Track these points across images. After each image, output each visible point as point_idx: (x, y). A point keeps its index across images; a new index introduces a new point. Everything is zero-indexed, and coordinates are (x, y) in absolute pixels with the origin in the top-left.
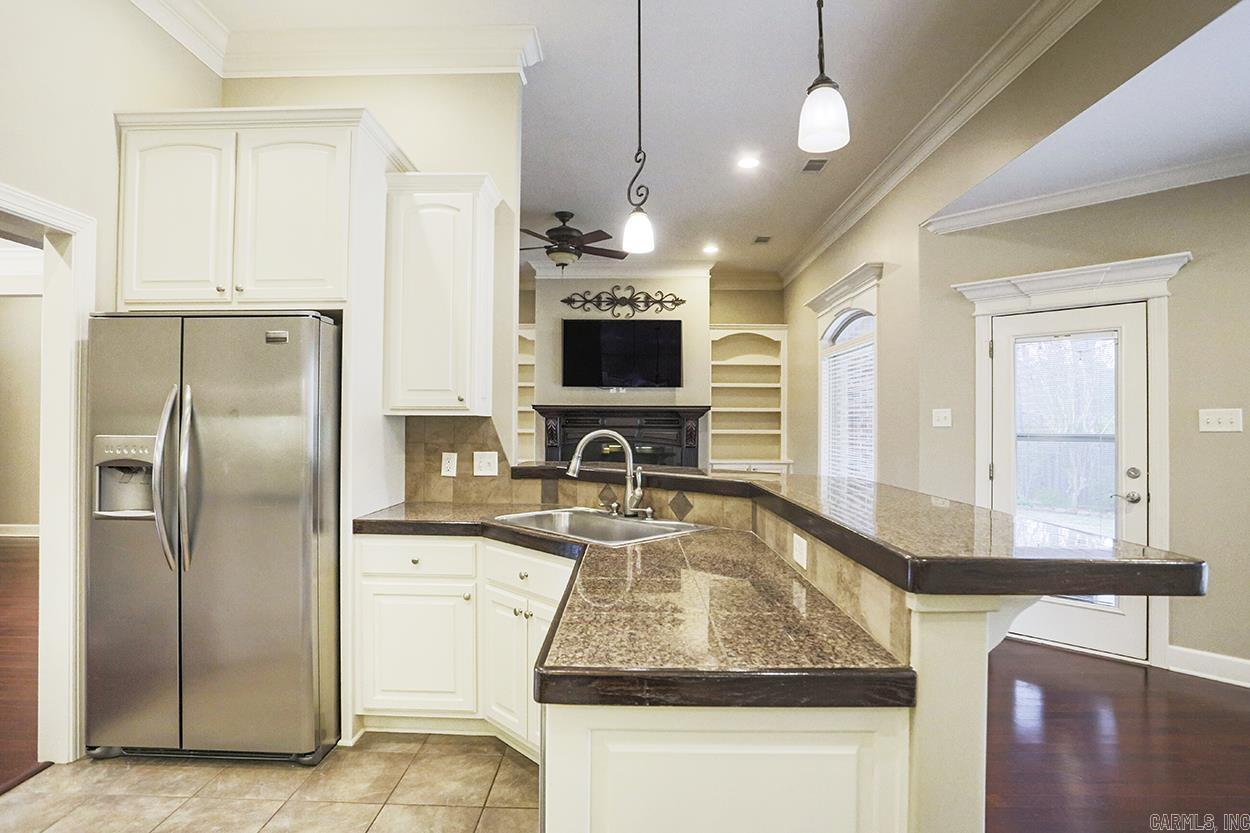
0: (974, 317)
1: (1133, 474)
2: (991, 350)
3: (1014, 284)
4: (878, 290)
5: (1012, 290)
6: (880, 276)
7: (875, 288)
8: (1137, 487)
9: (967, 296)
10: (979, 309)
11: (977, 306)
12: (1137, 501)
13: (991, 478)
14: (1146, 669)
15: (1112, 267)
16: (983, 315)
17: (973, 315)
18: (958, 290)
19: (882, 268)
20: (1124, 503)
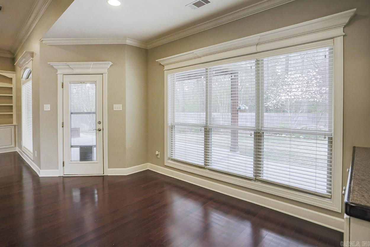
0: (57, 74)
1: (99, 123)
2: (63, 85)
3: (68, 65)
4: (32, 62)
5: (68, 67)
6: (33, 57)
7: (31, 61)
8: (100, 126)
9: (55, 67)
10: (59, 72)
11: (58, 71)
12: (100, 130)
13: (63, 127)
14: (103, 176)
15: (93, 63)
16: (60, 74)
17: (57, 73)
18: (51, 64)
19: (33, 54)
20: (97, 131)
